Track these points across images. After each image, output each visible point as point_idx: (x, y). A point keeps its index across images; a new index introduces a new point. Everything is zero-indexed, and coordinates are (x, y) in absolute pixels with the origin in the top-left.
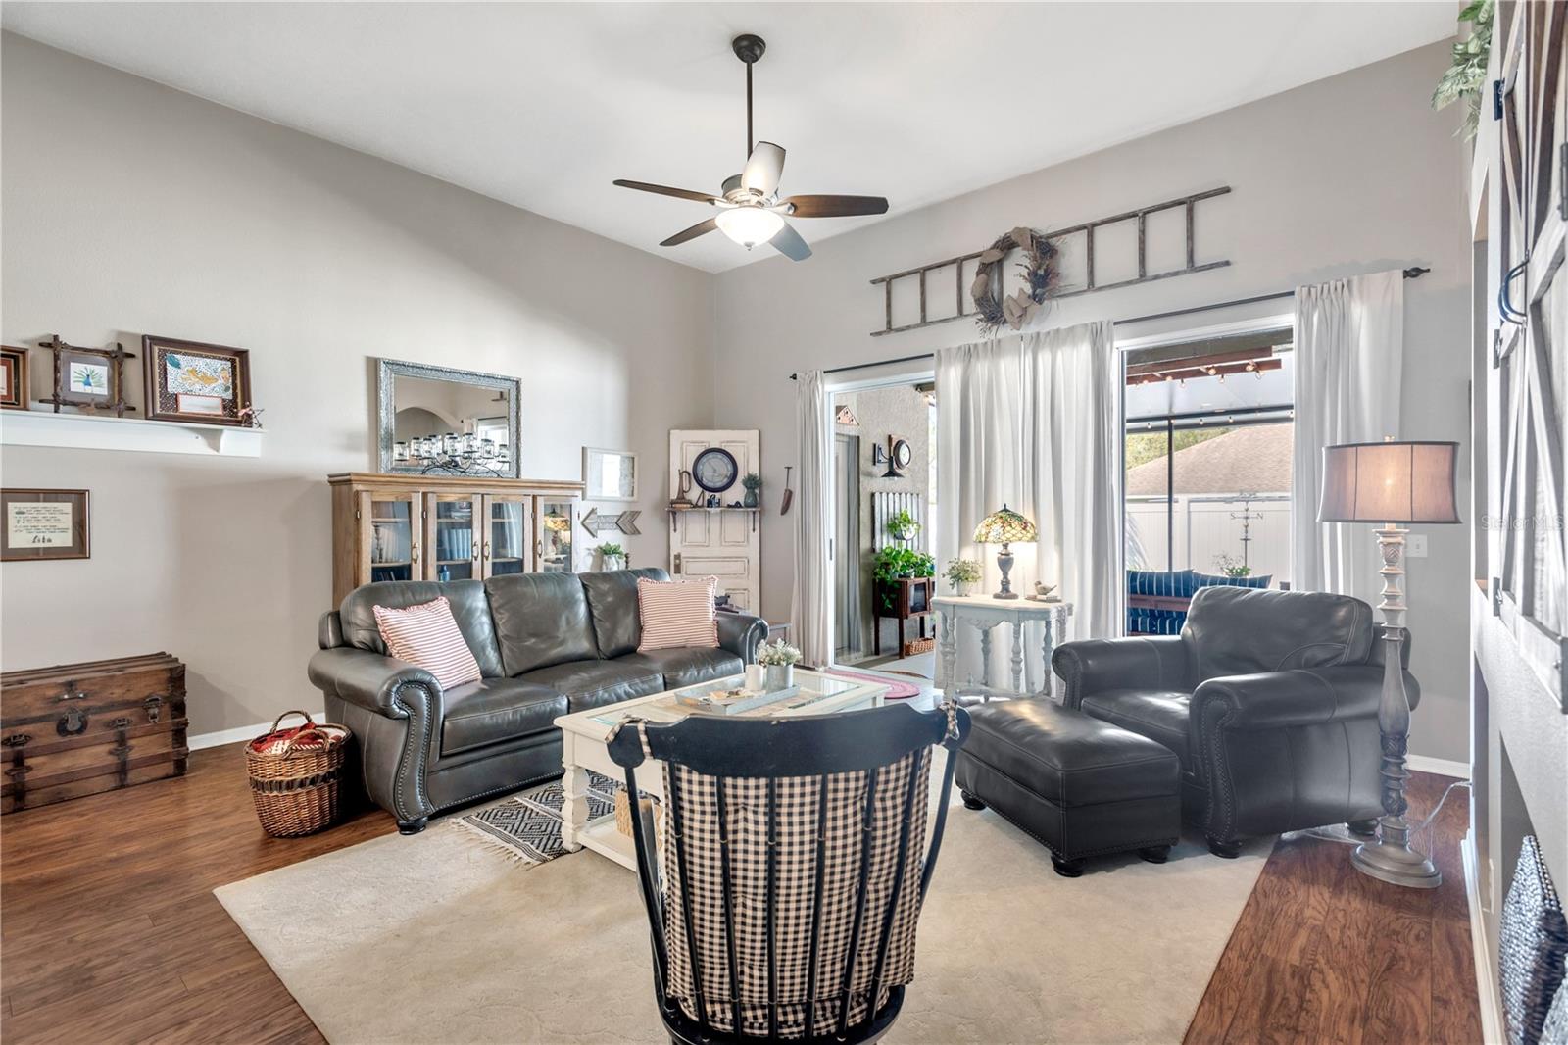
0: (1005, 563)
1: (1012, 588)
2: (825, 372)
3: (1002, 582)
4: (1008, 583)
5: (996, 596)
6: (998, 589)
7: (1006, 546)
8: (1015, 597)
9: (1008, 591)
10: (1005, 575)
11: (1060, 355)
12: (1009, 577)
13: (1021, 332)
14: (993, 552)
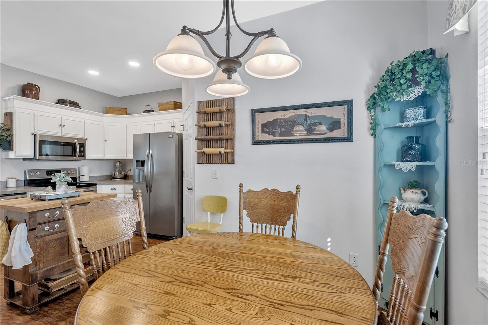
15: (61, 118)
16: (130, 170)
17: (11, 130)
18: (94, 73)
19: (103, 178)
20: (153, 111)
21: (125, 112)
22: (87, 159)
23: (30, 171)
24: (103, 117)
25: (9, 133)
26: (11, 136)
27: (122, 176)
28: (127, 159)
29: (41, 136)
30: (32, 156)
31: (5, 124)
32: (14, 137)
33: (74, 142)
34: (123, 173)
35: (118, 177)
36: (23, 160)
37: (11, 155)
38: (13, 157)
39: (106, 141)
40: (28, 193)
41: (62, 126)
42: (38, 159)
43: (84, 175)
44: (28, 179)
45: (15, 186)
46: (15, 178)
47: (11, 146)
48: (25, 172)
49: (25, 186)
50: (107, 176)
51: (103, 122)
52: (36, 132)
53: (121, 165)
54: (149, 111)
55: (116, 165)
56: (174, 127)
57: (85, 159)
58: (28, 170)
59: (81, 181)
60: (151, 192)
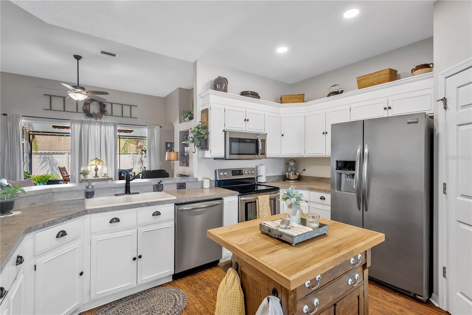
0: (96, 170)
1: (98, 175)
2: (22, 116)
3: (95, 174)
4: (97, 174)
5: (94, 177)
6: (94, 176)
7: (96, 166)
8: (99, 177)
9: (97, 176)
10: (96, 172)
11: (106, 127)
12: (97, 173)
13: (97, 121)
14: (93, 167)
15: (246, 111)
16: (304, 170)
17: (207, 128)
18: (282, 50)
19: (276, 179)
20: (342, 92)
21: (301, 99)
22: (267, 157)
23: (220, 171)
24: (280, 107)
25: (205, 130)
26: (207, 133)
27: (296, 177)
28: (305, 157)
29: (231, 132)
30: (222, 155)
31: (202, 122)
32: (210, 135)
33: (256, 138)
34: (298, 174)
35: (292, 179)
36: (214, 159)
37: (207, 154)
38: (209, 157)
39: (283, 135)
40: (223, 198)
41: (247, 120)
42: (228, 159)
43: (262, 176)
44: (218, 179)
45: (209, 187)
46: (209, 179)
47: (207, 145)
48: (216, 171)
49: (215, 186)
50: (280, 176)
51: (280, 114)
52: (227, 128)
53: (295, 164)
54: (337, 93)
55: (290, 164)
56: (390, 108)
57: (266, 158)
58: (219, 170)
59: (259, 182)
60: (366, 211)
